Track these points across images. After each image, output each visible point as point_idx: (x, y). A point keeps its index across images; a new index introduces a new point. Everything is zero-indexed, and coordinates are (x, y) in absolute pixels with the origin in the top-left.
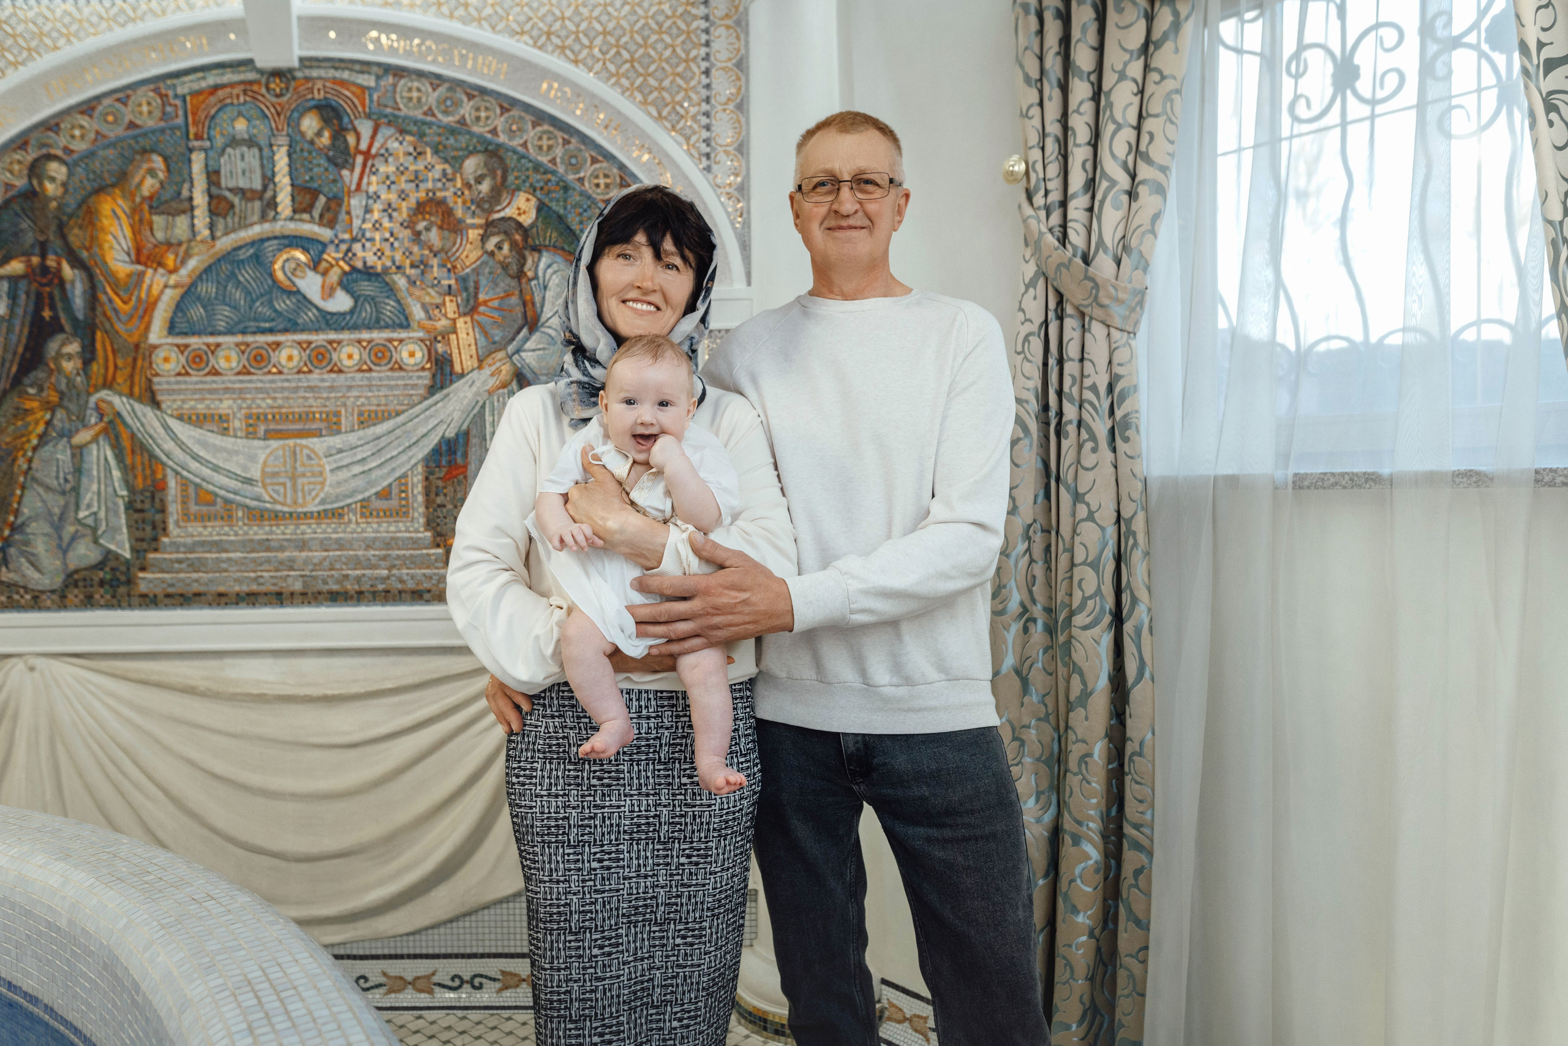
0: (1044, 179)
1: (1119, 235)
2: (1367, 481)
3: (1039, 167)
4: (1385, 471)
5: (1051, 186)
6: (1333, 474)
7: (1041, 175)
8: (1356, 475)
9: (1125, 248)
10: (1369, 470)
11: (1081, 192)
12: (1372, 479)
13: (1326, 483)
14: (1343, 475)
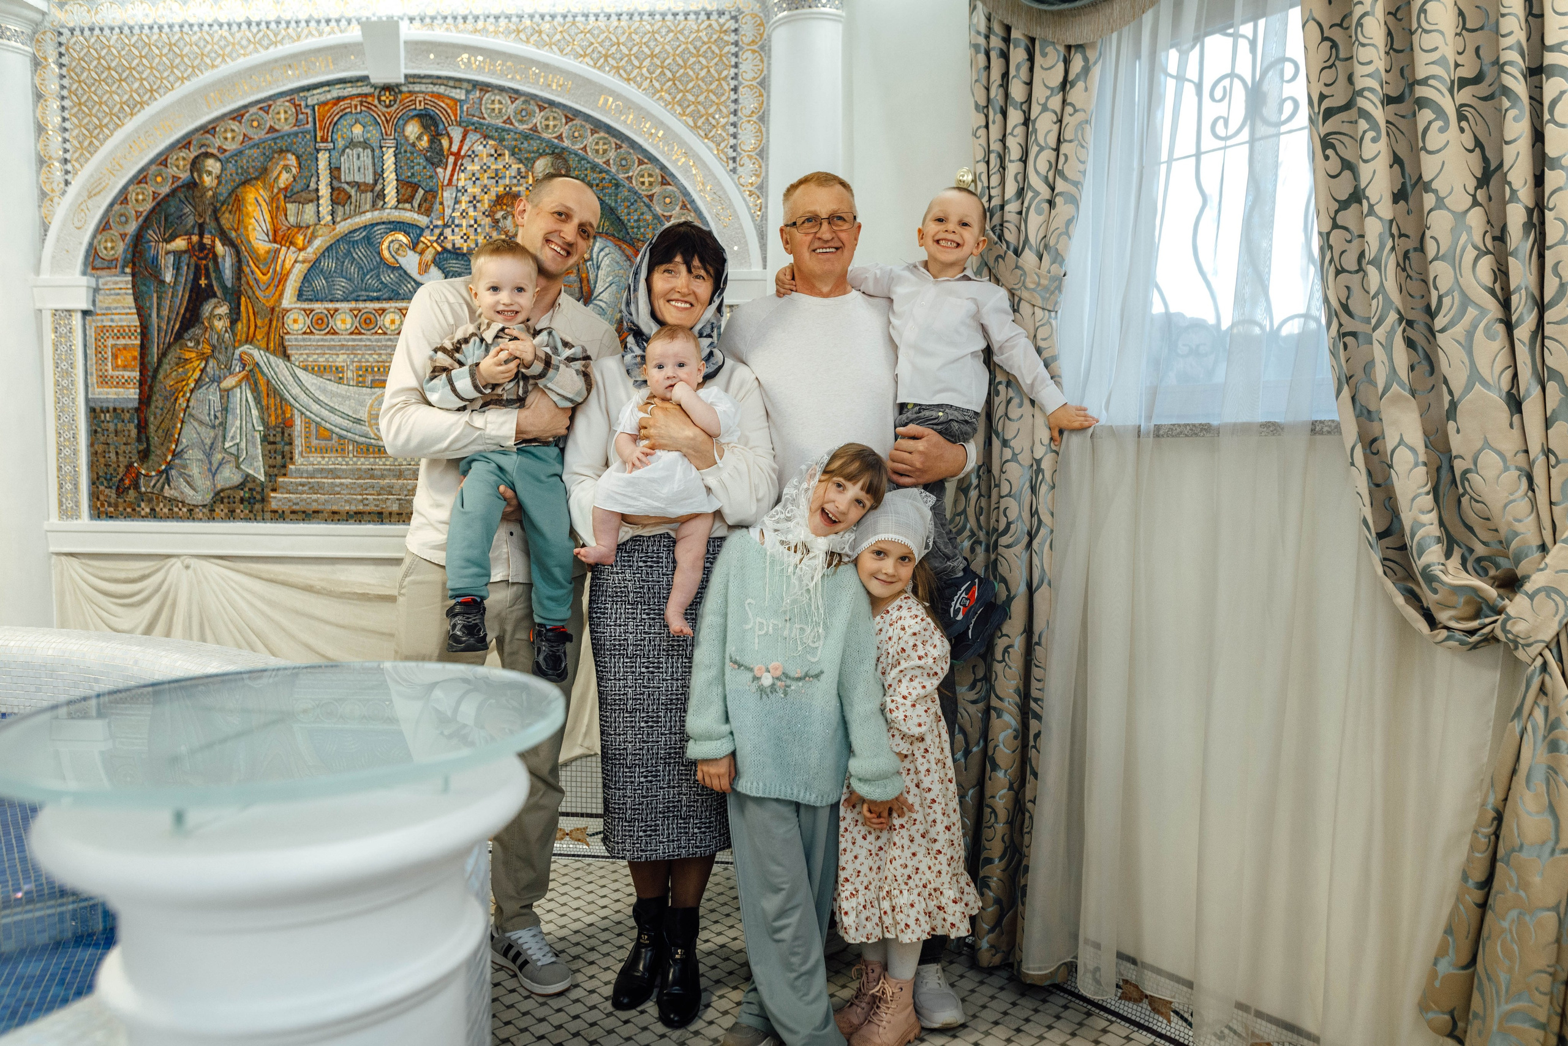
0: (989, 188)
1: (1041, 235)
2: (1202, 430)
3: (984, 177)
4: (1215, 422)
5: (993, 192)
6: (1179, 425)
7: (986, 184)
8: (1194, 425)
9: (1046, 247)
10: (1204, 422)
11: (1014, 198)
12: (1204, 430)
13: (1175, 432)
14: (1186, 425)
